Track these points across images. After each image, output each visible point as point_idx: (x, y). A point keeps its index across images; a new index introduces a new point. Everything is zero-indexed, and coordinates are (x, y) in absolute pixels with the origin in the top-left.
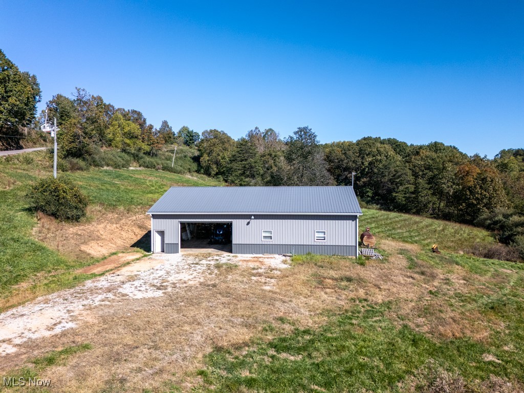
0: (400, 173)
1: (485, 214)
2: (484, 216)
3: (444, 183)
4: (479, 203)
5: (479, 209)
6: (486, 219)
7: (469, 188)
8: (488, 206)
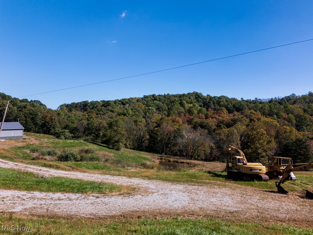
0: (18, 116)
1: (53, 131)
2: (52, 131)
3: (38, 120)
4: (50, 127)
5: (51, 129)
6: (53, 132)
7: (47, 122)
8: (53, 128)
